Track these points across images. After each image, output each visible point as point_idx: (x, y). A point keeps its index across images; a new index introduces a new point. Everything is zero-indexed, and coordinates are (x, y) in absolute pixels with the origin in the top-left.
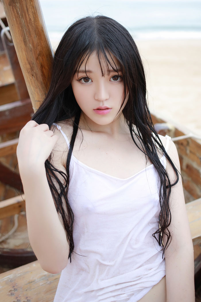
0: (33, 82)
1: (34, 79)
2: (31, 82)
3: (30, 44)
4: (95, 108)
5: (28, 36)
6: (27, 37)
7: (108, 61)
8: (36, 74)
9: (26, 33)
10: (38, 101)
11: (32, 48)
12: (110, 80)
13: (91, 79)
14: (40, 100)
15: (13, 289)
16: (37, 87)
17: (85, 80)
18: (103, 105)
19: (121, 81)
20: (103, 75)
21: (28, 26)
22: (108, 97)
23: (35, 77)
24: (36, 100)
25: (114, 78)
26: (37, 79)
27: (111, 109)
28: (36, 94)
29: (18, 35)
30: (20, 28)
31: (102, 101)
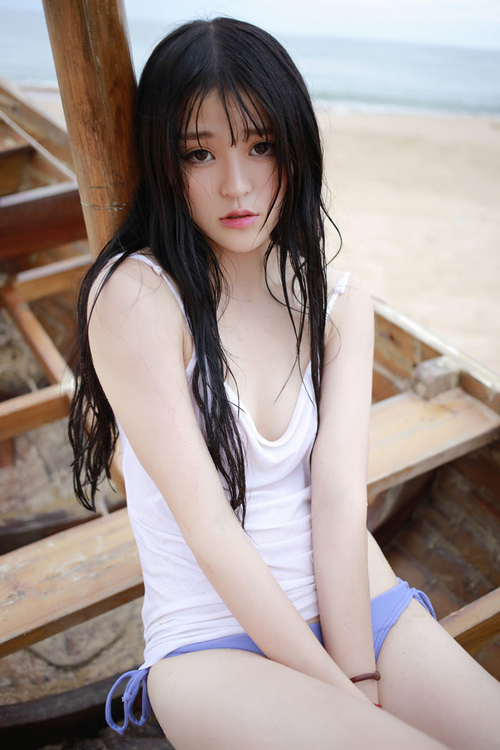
0: (93, 145)
1: (96, 138)
2: (89, 145)
3: (98, 58)
4: (224, 214)
5: (93, 37)
6: (93, 39)
7: (246, 110)
8: (104, 127)
9: (91, 29)
10: (98, 187)
11: (101, 66)
12: (250, 154)
13: (211, 153)
14: (101, 185)
15: (15, 593)
16: (99, 156)
17: (199, 156)
18: (240, 207)
19: (272, 155)
20: (234, 142)
21: (97, 14)
22: (249, 189)
23: (100, 133)
25: (258, 149)
26: (103, 139)
27: (258, 215)
28: (95, 172)
29: (70, 34)
30: (78, 18)
31: (238, 198)
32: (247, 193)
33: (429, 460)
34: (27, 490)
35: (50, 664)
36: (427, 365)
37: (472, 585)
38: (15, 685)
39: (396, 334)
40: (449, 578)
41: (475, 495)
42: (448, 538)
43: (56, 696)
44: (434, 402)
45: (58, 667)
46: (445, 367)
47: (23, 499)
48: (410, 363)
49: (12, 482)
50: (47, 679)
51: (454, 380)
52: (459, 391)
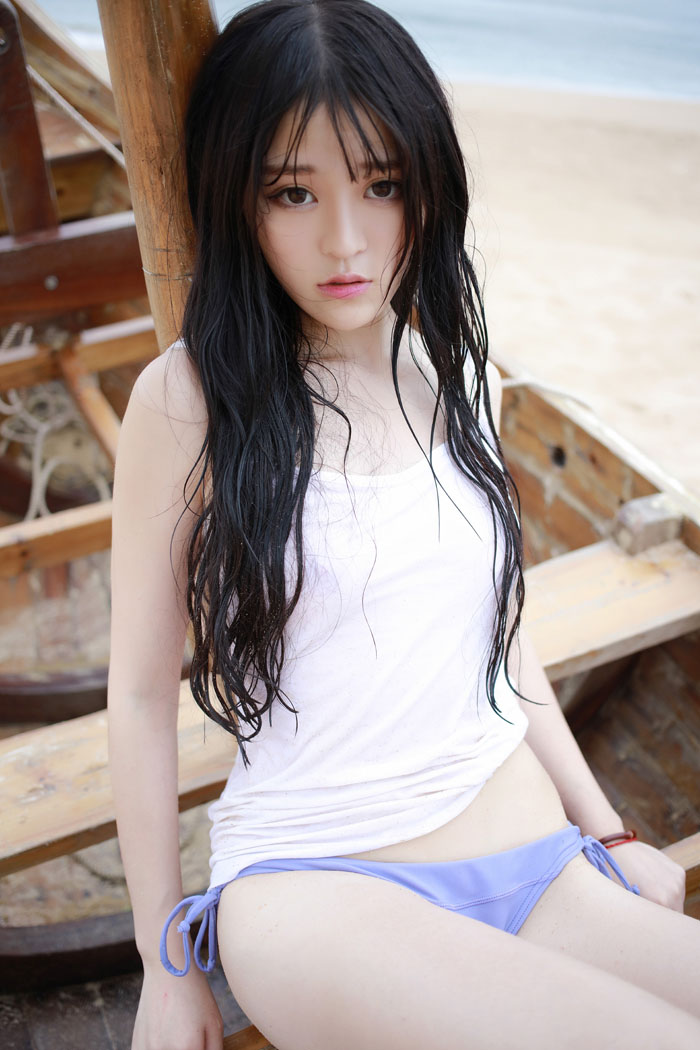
0: (159, 192)
1: (164, 182)
2: (154, 191)
3: (168, 71)
4: (325, 279)
5: (163, 42)
6: (161, 45)
9: (158, 31)
10: (164, 250)
11: (174, 83)
12: (366, 196)
13: (312, 194)
14: (168, 248)
15: (41, 786)
16: (166, 208)
17: (294, 196)
18: (348, 269)
19: (398, 199)
21: (168, 9)
22: (363, 246)
23: (170, 177)
24: (157, 246)
25: (377, 189)
26: (172, 184)
27: (371, 281)
28: (161, 228)
29: (130, 36)
30: (142, 15)
31: (345, 260)
32: (359, 252)
33: (624, 642)
34: (81, 632)
35: (94, 873)
36: (636, 505)
37: (675, 816)
38: (43, 899)
39: (599, 455)
40: (644, 804)
41: (689, 691)
42: (647, 748)
43: (98, 919)
44: (642, 558)
45: (104, 879)
46: (662, 509)
47: (76, 644)
48: (616, 499)
49: (61, 620)
50: (87, 894)
51: (673, 529)
52: (679, 545)
